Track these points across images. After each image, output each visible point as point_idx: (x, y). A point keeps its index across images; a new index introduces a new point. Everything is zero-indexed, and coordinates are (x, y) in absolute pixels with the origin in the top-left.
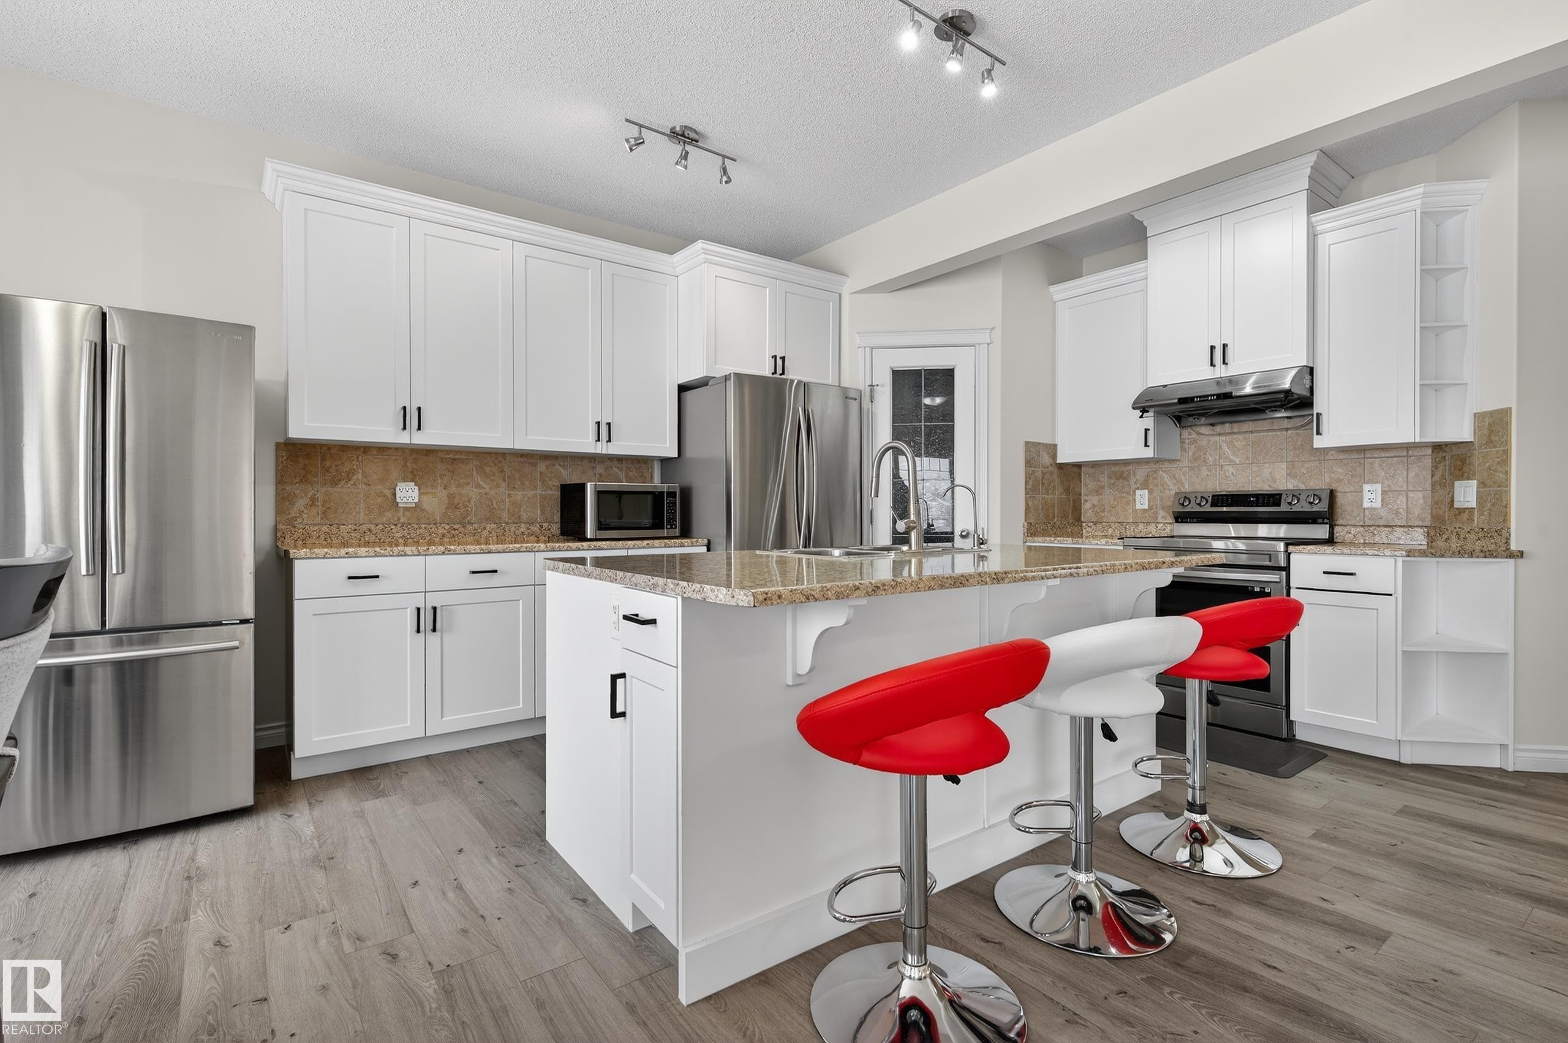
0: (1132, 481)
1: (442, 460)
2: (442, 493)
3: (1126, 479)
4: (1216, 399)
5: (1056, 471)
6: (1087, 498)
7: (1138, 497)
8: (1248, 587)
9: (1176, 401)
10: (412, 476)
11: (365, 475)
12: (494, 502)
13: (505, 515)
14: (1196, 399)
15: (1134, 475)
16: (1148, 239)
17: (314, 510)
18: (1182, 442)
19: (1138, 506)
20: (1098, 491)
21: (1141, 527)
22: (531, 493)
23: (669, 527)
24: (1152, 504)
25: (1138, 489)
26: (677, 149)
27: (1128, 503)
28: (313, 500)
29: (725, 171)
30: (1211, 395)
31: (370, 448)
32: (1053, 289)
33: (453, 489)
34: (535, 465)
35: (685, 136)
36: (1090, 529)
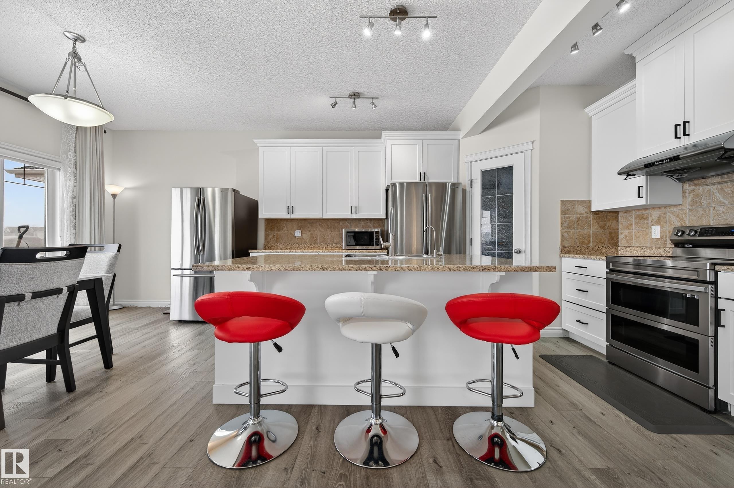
0: (650, 219)
1: (309, 222)
2: (309, 233)
3: (646, 219)
4: (669, 161)
5: (591, 216)
6: (622, 231)
7: (653, 230)
8: (683, 294)
9: (643, 166)
10: (300, 228)
11: (287, 228)
12: (325, 236)
13: (329, 241)
14: (656, 164)
15: (651, 216)
16: (636, 64)
17: (273, 239)
18: (684, 192)
19: (653, 237)
20: (628, 227)
21: (654, 250)
22: (337, 233)
23: (376, 245)
24: (662, 235)
25: (653, 225)
26: (351, 101)
27: (647, 235)
28: (274, 235)
29: (373, 103)
30: (666, 159)
31: (288, 219)
32: (587, 110)
33: (312, 232)
34: (339, 223)
35: (355, 96)
36: (623, 251)
